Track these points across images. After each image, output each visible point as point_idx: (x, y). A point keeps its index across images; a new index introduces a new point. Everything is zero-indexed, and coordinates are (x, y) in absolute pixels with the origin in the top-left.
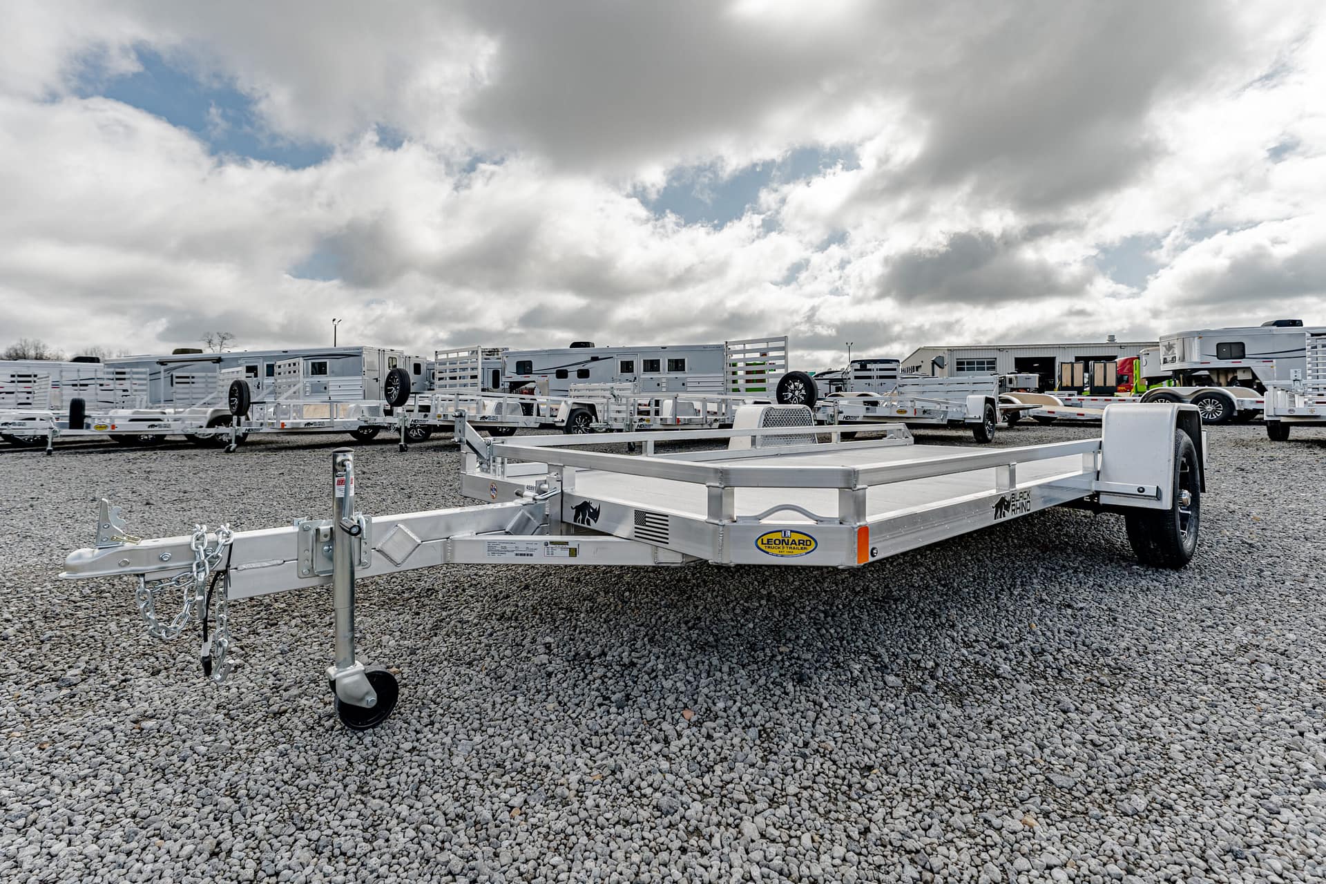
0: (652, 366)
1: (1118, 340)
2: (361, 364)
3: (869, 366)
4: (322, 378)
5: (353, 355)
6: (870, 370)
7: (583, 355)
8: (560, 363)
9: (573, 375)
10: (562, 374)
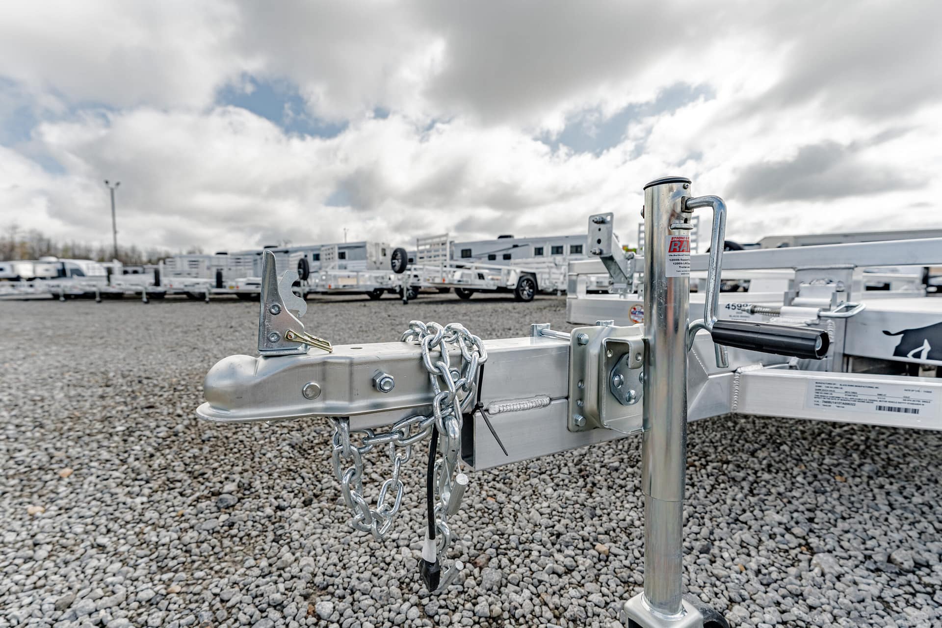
0: (557, 250)
2: (366, 252)
4: (343, 262)
5: (361, 246)
7: (508, 243)
8: (491, 250)
9: (500, 257)
10: (492, 257)
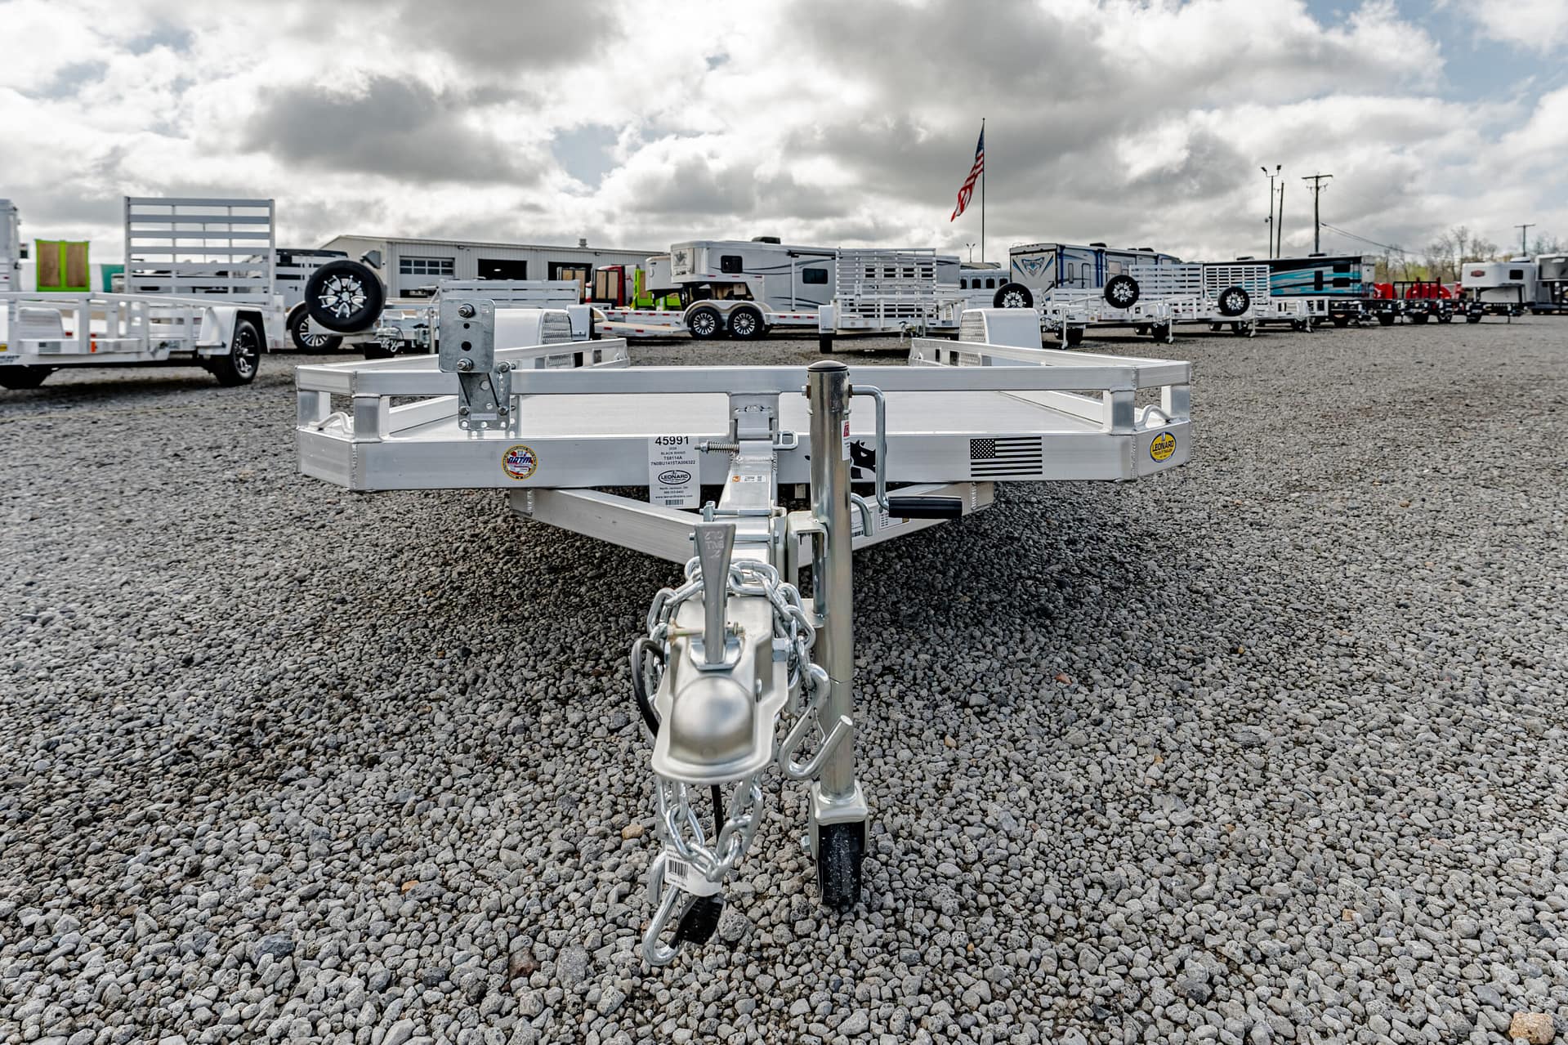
1: (589, 245)
3: (295, 259)
6: (298, 265)
